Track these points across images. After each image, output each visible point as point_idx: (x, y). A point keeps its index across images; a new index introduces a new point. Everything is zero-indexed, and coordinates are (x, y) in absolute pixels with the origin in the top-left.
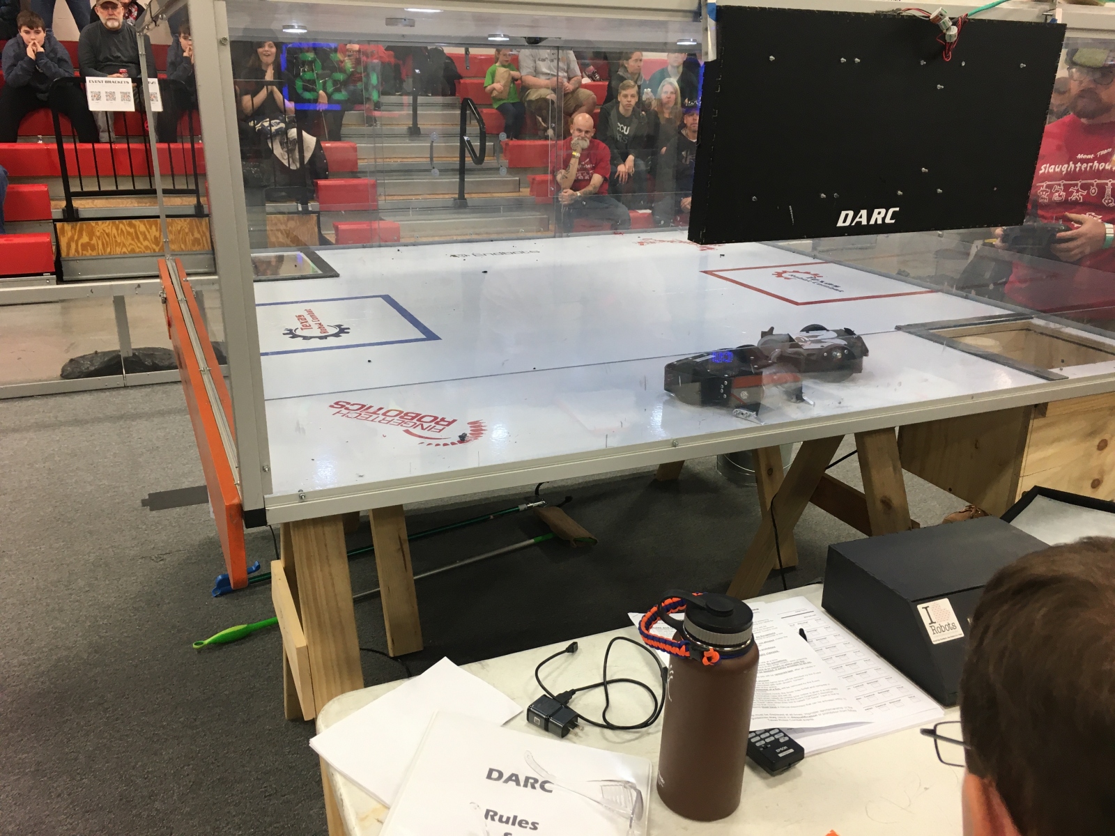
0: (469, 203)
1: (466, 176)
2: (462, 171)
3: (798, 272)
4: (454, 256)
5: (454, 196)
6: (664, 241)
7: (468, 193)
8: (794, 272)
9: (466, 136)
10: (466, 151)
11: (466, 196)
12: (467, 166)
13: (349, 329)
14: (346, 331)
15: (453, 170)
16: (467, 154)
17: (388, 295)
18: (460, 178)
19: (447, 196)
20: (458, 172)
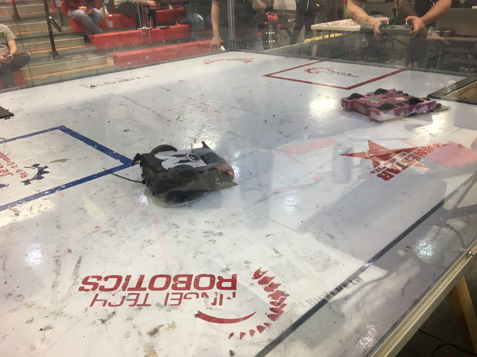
0: (59, 53)
1: (54, 39)
2: (51, 36)
3: (316, 68)
4: (94, 86)
5: (49, 50)
6: (218, 60)
7: (57, 48)
8: (314, 69)
9: (50, 16)
10: (52, 25)
11: (57, 50)
12: (54, 34)
13: (46, 167)
14: (45, 170)
15: (47, 36)
16: (53, 26)
17: (63, 126)
18: (51, 40)
19: (45, 51)
20: (49, 37)
